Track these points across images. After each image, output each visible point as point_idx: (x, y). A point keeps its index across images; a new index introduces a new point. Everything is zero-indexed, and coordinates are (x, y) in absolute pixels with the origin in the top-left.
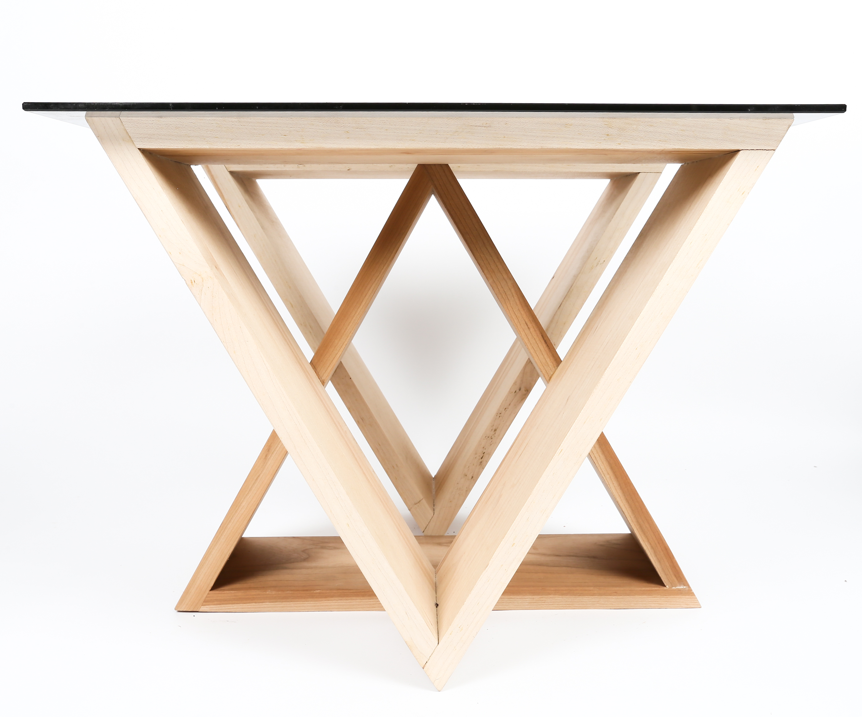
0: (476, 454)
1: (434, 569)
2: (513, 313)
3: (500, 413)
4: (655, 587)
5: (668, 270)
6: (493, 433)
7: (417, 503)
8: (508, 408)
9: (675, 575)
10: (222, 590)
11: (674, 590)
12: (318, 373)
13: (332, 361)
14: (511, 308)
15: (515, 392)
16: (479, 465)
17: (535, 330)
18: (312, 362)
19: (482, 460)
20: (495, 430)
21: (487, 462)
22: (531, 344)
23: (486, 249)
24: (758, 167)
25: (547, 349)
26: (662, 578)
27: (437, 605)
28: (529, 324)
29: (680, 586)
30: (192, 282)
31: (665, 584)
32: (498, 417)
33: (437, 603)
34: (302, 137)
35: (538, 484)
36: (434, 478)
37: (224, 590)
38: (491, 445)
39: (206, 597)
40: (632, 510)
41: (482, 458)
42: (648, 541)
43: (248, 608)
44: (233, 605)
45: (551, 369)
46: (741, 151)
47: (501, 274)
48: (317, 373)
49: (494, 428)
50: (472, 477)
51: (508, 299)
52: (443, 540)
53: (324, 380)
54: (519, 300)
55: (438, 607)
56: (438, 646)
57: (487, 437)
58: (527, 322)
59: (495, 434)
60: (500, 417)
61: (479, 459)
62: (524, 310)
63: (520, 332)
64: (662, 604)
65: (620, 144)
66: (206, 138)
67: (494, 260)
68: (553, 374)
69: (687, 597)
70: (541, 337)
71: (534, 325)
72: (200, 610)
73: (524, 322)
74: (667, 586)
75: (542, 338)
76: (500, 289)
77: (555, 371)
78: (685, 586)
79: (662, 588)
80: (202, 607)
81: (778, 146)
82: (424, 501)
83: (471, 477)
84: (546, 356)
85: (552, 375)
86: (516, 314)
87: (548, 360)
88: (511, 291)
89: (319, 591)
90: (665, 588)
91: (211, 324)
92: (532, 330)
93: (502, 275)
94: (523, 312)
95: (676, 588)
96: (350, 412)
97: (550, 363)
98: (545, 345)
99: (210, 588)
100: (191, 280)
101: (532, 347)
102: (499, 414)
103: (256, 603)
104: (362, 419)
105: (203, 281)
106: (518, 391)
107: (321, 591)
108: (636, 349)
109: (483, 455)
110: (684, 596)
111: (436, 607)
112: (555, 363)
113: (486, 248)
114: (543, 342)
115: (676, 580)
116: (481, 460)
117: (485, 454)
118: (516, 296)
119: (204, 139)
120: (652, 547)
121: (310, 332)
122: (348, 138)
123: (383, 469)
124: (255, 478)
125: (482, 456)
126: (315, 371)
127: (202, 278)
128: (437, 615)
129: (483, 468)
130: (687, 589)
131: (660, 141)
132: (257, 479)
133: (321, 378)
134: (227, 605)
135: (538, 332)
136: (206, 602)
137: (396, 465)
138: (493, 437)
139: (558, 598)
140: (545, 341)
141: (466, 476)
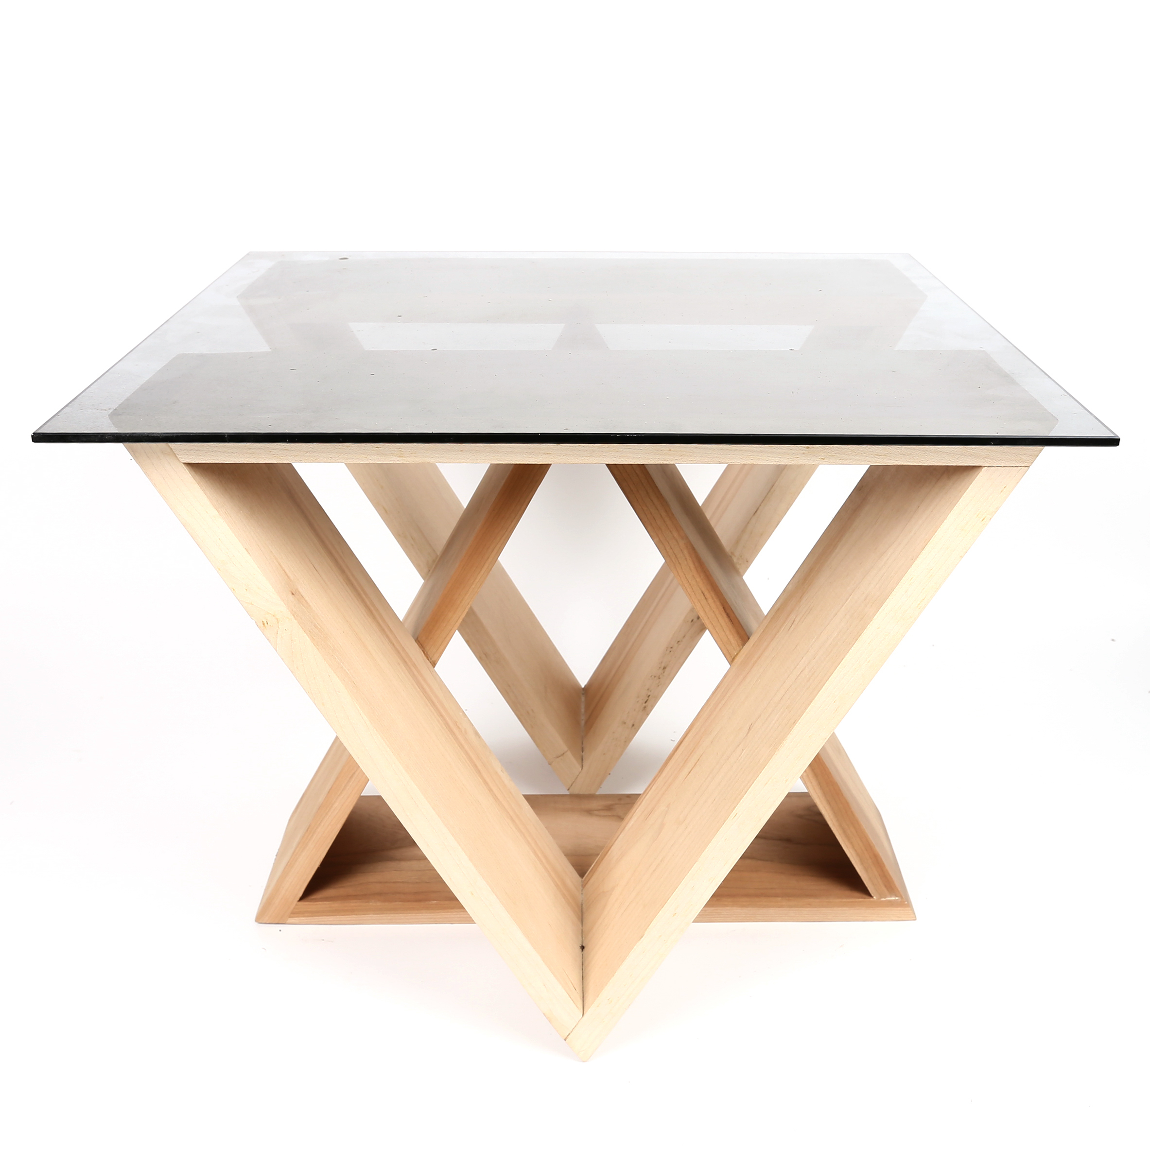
0: (638, 697)
1: (580, 878)
2: (686, 580)
3: (671, 646)
4: (859, 898)
5: (880, 610)
6: (661, 671)
7: (560, 757)
8: (682, 641)
9: (886, 886)
10: (313, 899)
11: (883, 901)
12: (427, 652)
13: (445, 638)
14: (683, 574)
15: (692, 621)
16: (642, 711)
17: (714, 601)
18: (419, 639)
19: (646, 704)
20: (664, 668)
21: (653, 707)
22: (708, 618)
23: (651, 500)
24: (1005, 487)
25: (729, 624)
26: (869, 888)
27: (583, 948)
28: (706, 593)
29: (891, 897)
30: (264, 624)
31: (873, 895)
32: (668, 651)
33: (583, 945)
34: (400, 450)
35: (707, 850)
36: (583, 689)
37: (316, 900)
38: (658, 686)
39: (294, 908)
40: (834, 812)
41: (646, 702)
42: (853, 847)
43: (347, 920)
44: (328, 917)
45: (734, 649)
46: (984, 468)
47: (671, 531)
48: (425, 652)
49: (663, 665)
50: (633, 725)
51: (679, 563)
52: (594, 804)
53: (435, 661)
54: (694, 564)
55: (584, 950)
56: (583, 1018)
57: (653, 677)
58: (704, 591)
59: (664, 672)
60: (670, 652)
61: (642, 704)
62: (700, 576)
63: (694, 603)
64: (867, 917)
65: (824, 459)
66: (273, 451)
67: (660, 514)
68: (737, 654)
69: (899, 908)
70: (723, 609)
71: (713, 595)
72: (288, 922)
73: (700, 592)
74: (875, 897)
75: (724, 611)
76: (668, 550)
77: (740, 650)
78: (897, 897)
79: (869, 900)
80: (289, 919)
81: (1032, 463)
82: (569, 754)
83: (631, 726)
84: (728, 633)
85: (736, 656)
86: (690, 581)
87: (731, 637)
88: (683, 553)
89: (435, 901)
90: (872, 899)
91: (292, 672)
92: (710, 601)
93: (672, 533)
94: (698, 580)
95: (886, 899)
96: (469, 646)
97: (733, 641)
98: (727, 620)
99: (298, 899)
100: (263, 622)
101: (711, 622)
102: (670, 649)
103: (356, 915)
104: (485, 655)
105: (278, 623)
106: (695, 619)
107: (438, 901)
108: (835, 702)
109: (647, 698)
110: (895, 909)
111: (581, 950)
112: (739, 641)
113: (650, 498)
114: (725, 615)
115: (885, 890)
116: (644, 705)
117: (650, 697)
118: (690, 559)
119: (270, 452)
120: (858, 855)
121: (412, 545)
122: (462, 451)
123: (515, 716)
124: (350, 776)
125: (646, 700)
126: (423, 651)
127: (277, 619)
128: (583, 965)
129: (648, 715)
130: (900, 900)
131: (877, 455)
132: (351, 777)
133: (431, 659)
134: (321, 917)
135: (718, 603)
136: (295, 914)
137: (532, 710)
138: (661, 676)
139: (737, 910)
140: (728, 615)
141: (625, 723)
